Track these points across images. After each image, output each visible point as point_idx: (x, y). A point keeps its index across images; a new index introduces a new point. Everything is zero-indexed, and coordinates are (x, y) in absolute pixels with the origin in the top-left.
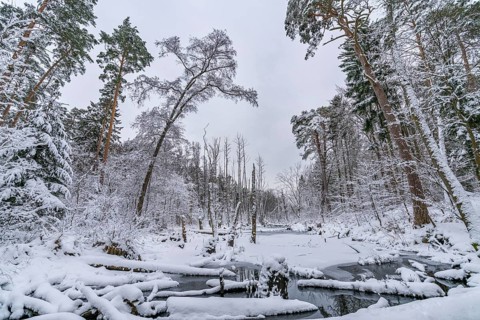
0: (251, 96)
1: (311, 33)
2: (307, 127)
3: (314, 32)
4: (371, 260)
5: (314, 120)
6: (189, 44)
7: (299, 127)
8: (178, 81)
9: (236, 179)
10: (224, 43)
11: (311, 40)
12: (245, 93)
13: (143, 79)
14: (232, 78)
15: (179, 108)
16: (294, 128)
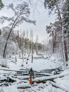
0: (34, 22)
1: (51, 6)
2: (50, 30)
3: (52, 6)
4: (51, 69)
5: (52, 28)
6: (16, 6)
7: (48, 29)
8: (13, 17)
9: (30, 40)
10: (26, 6)
11: (51, 8)
12: (32, 22)
13: (3, 17)
14: (29, 16)
15: (14, 26)
16: (47, 29)
